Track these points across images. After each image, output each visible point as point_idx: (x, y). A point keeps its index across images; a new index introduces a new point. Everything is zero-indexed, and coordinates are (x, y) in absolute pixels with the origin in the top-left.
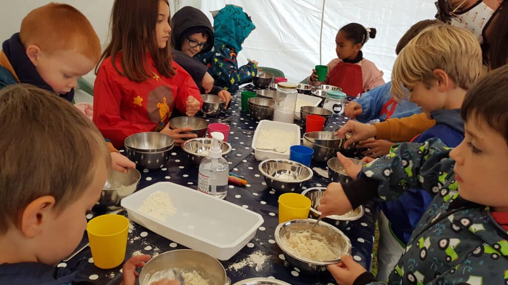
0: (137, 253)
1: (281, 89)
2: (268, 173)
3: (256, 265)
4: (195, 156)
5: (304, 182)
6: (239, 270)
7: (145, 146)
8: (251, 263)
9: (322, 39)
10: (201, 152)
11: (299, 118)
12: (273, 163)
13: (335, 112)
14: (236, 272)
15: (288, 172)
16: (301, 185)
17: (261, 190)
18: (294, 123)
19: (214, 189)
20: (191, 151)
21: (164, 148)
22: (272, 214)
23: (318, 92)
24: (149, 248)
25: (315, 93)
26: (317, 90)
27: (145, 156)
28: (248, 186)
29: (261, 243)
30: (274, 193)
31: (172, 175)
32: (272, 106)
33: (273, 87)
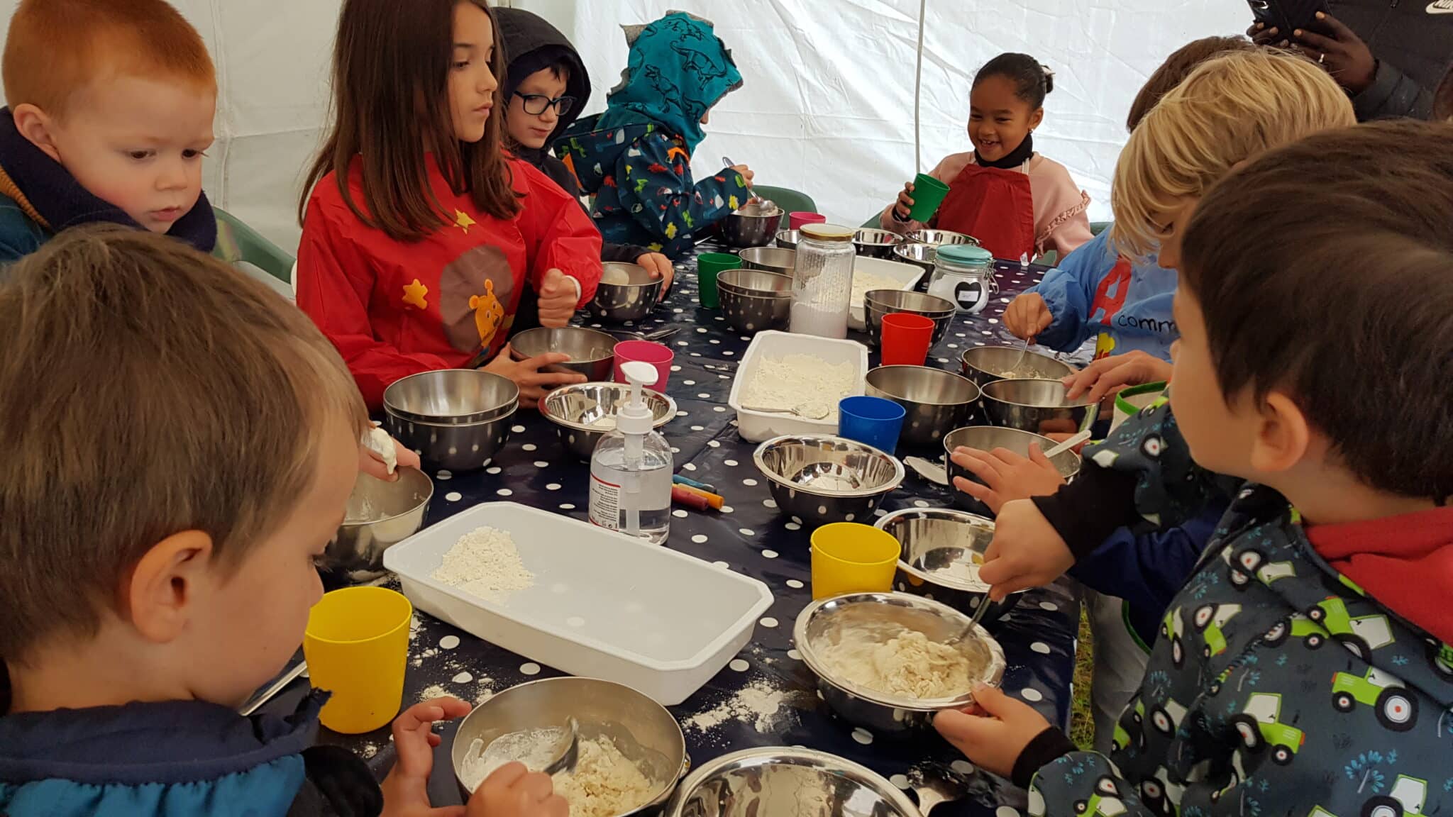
0: (435, 693)
1: (810, 242)
2: (780, 473)
3: (756, 716)
4: (578, 433)
5: (880, 495)
6: (710, 730)
7: (441, 407)
8: (742, 711)
9: (921, 100)
10: (595, 421)
11: (862, 322)
12: (794, 447)
13: (961, 303)
14: (703, 736)
15: (834, 468)
16: (871, 504)
17: (764, 520)
18: (848, 338)
19: (633, 520)
20: (565, 417)
21: (492, 412)
22: (796, 584)
23: (913, 250)
24: (464, 678)
25: (903, 253)
26: (909, 246)
27: (441, 433)
28: (726, 509)
29: (768, 660)
30: (797, 528)
31: (515, 484)
32: (784, 293)
33: (786, 240)
